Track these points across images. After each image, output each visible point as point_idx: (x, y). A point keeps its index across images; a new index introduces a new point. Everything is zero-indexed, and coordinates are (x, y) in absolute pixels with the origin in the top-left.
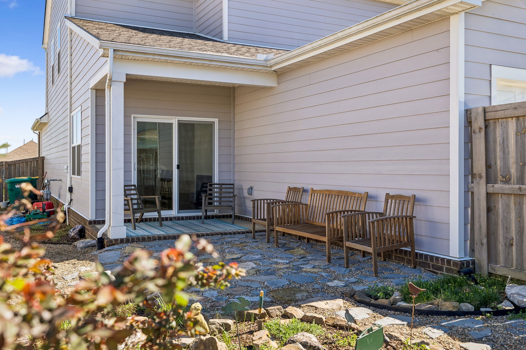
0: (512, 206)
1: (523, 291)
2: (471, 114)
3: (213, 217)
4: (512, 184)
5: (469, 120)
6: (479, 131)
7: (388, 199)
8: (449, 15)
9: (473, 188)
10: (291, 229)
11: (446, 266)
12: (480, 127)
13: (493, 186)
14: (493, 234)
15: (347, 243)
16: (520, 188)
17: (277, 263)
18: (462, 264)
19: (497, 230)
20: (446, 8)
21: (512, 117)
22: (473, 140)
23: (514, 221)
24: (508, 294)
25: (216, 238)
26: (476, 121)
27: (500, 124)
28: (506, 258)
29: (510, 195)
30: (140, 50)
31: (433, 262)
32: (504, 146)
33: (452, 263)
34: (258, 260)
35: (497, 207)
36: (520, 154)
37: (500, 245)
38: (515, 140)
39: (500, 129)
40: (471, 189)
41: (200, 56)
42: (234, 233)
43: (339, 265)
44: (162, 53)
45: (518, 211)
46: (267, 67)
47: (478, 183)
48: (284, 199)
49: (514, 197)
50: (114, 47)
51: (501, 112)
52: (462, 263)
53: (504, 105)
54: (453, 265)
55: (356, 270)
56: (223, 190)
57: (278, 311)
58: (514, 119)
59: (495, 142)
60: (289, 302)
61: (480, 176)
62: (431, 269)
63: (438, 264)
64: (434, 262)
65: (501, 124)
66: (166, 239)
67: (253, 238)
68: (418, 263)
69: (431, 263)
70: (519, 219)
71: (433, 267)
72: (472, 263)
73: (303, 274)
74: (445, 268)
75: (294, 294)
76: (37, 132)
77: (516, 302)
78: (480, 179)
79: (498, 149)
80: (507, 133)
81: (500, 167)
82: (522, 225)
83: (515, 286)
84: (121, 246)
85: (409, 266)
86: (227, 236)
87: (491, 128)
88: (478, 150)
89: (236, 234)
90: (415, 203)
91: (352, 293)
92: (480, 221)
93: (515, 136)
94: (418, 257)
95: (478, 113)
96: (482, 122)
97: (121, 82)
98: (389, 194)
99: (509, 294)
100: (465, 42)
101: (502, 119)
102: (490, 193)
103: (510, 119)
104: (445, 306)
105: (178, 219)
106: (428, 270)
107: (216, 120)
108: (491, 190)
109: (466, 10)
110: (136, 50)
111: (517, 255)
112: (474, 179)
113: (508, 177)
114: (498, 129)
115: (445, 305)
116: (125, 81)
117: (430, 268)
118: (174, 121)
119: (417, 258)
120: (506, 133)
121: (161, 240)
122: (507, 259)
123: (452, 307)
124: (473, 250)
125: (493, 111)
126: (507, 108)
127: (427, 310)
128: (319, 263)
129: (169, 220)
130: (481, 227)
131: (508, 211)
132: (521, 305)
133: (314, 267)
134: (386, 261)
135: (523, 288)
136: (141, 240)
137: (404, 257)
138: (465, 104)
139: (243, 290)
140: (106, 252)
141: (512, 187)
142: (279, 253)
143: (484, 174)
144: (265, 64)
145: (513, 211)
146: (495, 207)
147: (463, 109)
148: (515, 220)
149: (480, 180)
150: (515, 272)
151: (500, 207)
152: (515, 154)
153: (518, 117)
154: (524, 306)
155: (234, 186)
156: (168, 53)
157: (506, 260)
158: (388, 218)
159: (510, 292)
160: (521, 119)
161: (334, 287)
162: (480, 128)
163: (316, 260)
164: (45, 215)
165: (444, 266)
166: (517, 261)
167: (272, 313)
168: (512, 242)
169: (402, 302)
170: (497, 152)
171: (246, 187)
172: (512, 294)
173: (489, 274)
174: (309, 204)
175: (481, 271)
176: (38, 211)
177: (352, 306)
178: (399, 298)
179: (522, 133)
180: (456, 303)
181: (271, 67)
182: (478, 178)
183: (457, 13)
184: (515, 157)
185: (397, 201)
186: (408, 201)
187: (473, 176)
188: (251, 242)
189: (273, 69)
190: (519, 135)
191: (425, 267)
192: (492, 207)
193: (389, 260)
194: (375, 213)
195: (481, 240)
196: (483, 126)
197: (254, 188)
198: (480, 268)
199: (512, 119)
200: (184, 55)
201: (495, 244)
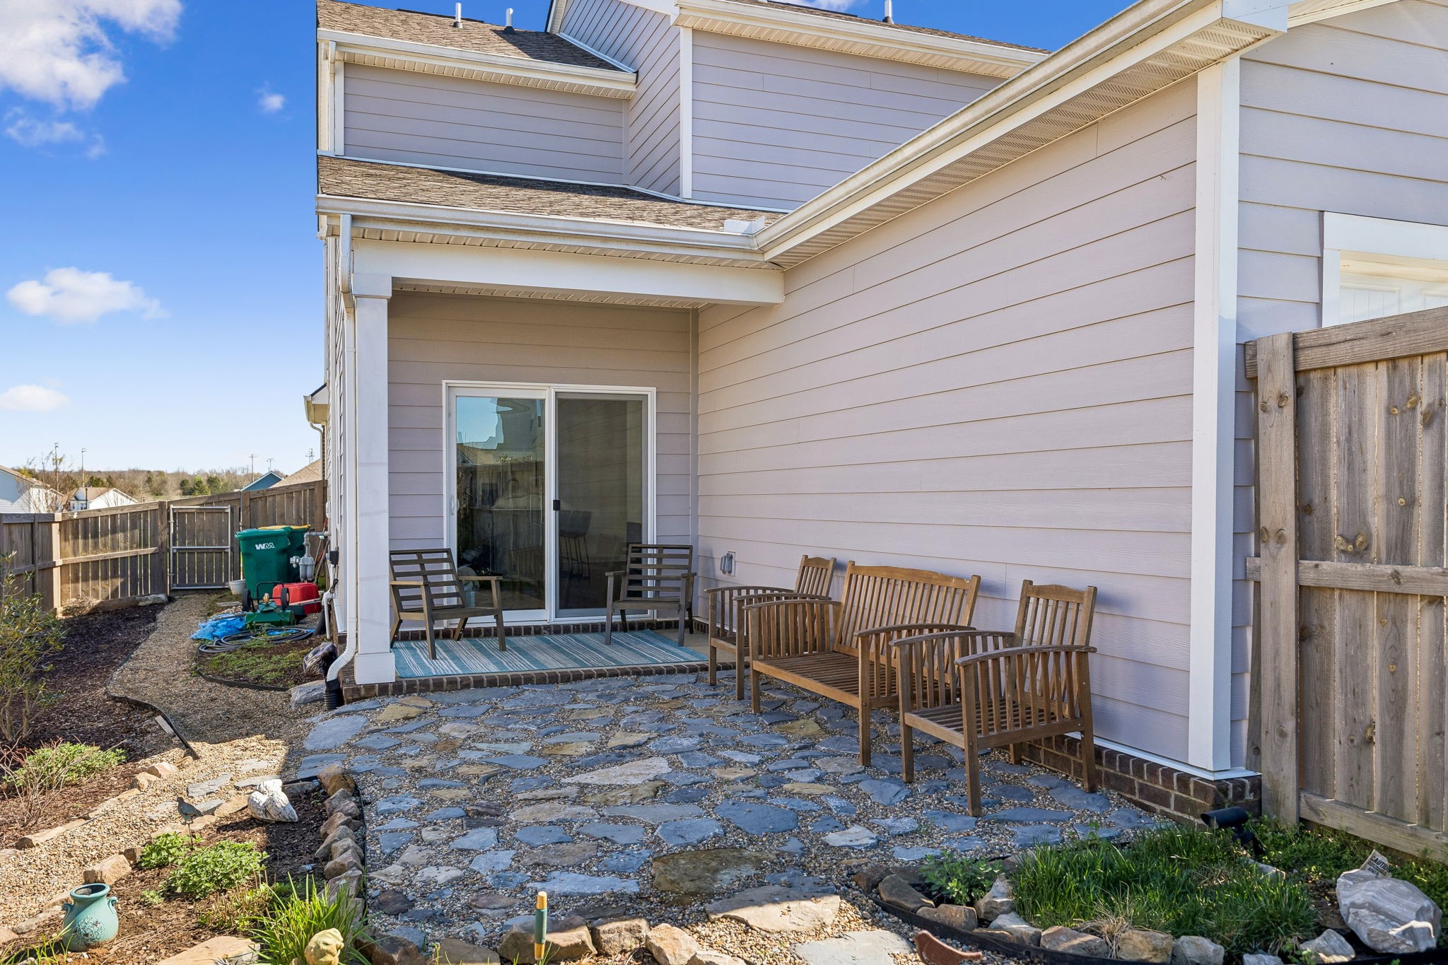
0: (1373, 624)
1: (1390, 900)
2: (1255, 356)
3: (641, 626)
4: (1372, 563)
5: (1250, 375)
6: (1276, 405)
7: (1029, 598)
8: (1194, 68)
9: (1258, 569)
10: (786, 669)
11: (1177, 793)
12: (1279, 392)
13: (1317, 566)
14: (1314, 705)
15: (908, 715)
16: (1396, 576)
17: (728, 763)
18: (1220, 789)
19: (1326, 695)
20: (1180, 44)
21: (1377, 362)
22: (1261, 432)
23: (1377, 671)
24: (1343, 903)
25: (620, 683)
26: (1269, 378)
27: (1341, 383)
28: (1352, 779)
29: (1367, 596)
30: (418, 217)
31: (1142, 777)
32: (1350, 449)
33: (1192, 786)
34: (680, 753)
35: (1328, 629)
36: (1399, 472)
37: (1336, 742)
38: (1383, 430)
39: (1341, 399)
40: (1252, 574)
41: (575, 228)
42: (671, 671)
43: (892, 773)
44: (476, 222)
45: (1389, 645)
46: (752, 252)
47: (1274, 558)
48: (793, 587)
49: (1377, 602)
50: (351, 211)
51: (1342, 346)
52: (1221, 786)
53: (1352, 324)
54: (1194, 791)
55: (927, 791)
56: (666, 562)
57: (628, 935)
58: (1383, 367)
59: (1325, 436)
60: (686, 900)
61: (1280, 537)
62: (1136, 798)
63: (1157, 786)
64: (1146, 778)
65: (1344, 383)
66: (496, 685)
67: (712, 685)
68: (1103, 775)
69: (1137, 781)
70: (1393, 668)
71: (1141, 791)
72: (1251, 787)
73: (780, 801)
74: (1173, 796)
75: (716, 871)
76: (319, 426)
77: (1364, 937)
78: (1279, 545)
79: (1334, 456)
80: (1361, 409)
81: (1338, 512)
82: (1400, 684)
83: (1366, 879)
84: (376, 704)
85: (1079, 785)
86: (648, 678)
87: (1314, 396)
88: (1273, 460)
89: (674, 672)
90: (1096, 610)
91: (877, 877)
92: (1276, 668)
93: (1383, 419)
94: (1104, 762)
95: (1274, 353)
96: (1286, 377)
97: (381, 298)
98: (1031, 582)
99: (1345, 905)
100: (1241, 146)
101: (1347, 369)
102: (1309, 587)
103: (1371, 368)
104: (1131, 942)
105: (556, 630)
106: (1130, 800)
107: (651, 392)
108: (1309, 578)
109: (1242, 48)
110: (410, 216)
111: (1384, 773)
112: (1262, 545)
113: (1360, 539)
114: (1333, 400)
115: (1130, 939)
116: (390, 295)
117: (1134, 793)
118: (547, 393)
119: (1101, 764)
120: (1357, 409)
121: (482, 687)
122: (1354, 782)
123: (1150, 951)
124: (1256, 750)
125: (1320, 346)
126: (1360, 336)
127: (1070, 955)
128: (839, 765)
129: (533, 632)
130: (1279, 685)
131: (1358, 642)
132: (1380, 947)
133: (819, 780)
134: (1022, 764)
135: (1390, 887)
136: (432, 688)
137: (1069, 756)
138: (1239, 326)
139: (584, 851)
140: (336, 718)
141: (1374, 571)
142: (754, 731)
143: (1290, 531)
144: (746, 245)
145: (1376, 642)
146: (1322, 627)
147: (1232, 341)
148: (1380, 671)
149: (1279, 549)
150: (1377, 823)
151: (1337, 629)
152: (1382, 471)
153: (1393, 360)
154: (1390, 951)
155: (691, 552)
156: (491, 223)
157: (1352, 785)
158: (1026, 651)
159: (1350, 896)
160: (1404, 364)
161: (840, 848)
162: (1282, 397)
163: (836, 756)
164: (288, 613)
165: (1171, 791)
166: (1384, 791)
167: (608, 942)
168: (1369, 734)
169: (1013, 914)
170: (1332, 467)
171: (719, 555)
172: (1353, 905)
173: (1301, 824)
174: (843, 601)
175: (1277, 813)
176: (273, 606)
177: (861, 921)
178: (1002, 903)
179: (1404, 408)
180: (1163, 939)
181: (762, 251)
182: (1272, 543)
183: (1216, 62)
184: (1382, 479)
185: (1051, 602)
186: (1078, 604)
187: (1260, 534)
188: (701, 695)
189: (768, 256)
190: (1396, 415)
191: (1120, 790)
192: (1314, 628)
193: (1031, 763)
194: (991, 634)
195: (1278, 722)
196: (1290, 392)
197: (736, 558)
198: (1277, 802)
199: (1377, 368)
200: (532, 227)
201: (1320, 737)
